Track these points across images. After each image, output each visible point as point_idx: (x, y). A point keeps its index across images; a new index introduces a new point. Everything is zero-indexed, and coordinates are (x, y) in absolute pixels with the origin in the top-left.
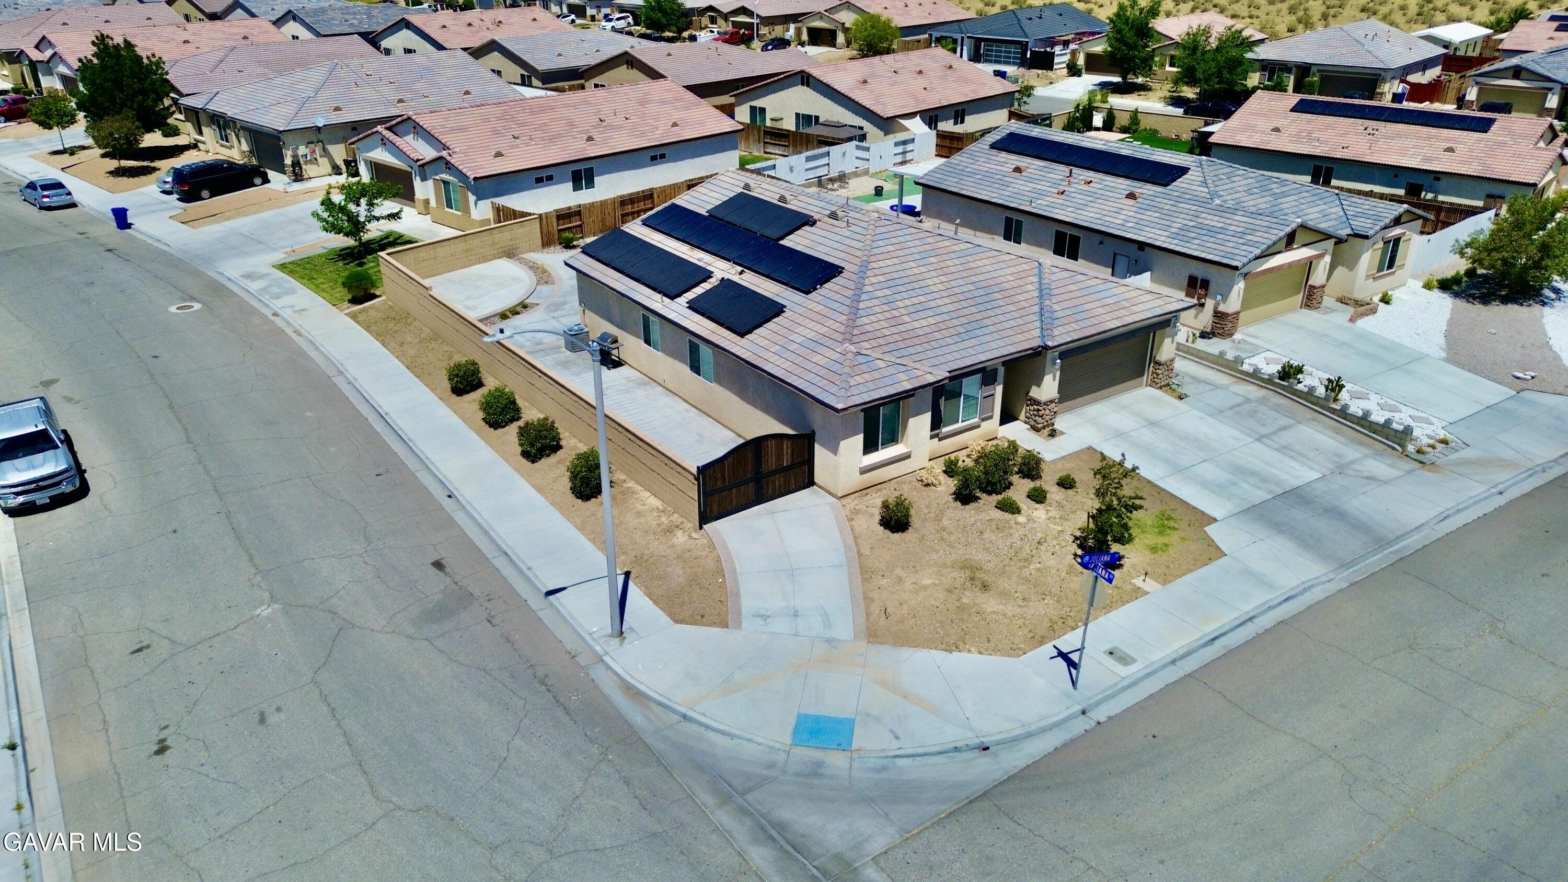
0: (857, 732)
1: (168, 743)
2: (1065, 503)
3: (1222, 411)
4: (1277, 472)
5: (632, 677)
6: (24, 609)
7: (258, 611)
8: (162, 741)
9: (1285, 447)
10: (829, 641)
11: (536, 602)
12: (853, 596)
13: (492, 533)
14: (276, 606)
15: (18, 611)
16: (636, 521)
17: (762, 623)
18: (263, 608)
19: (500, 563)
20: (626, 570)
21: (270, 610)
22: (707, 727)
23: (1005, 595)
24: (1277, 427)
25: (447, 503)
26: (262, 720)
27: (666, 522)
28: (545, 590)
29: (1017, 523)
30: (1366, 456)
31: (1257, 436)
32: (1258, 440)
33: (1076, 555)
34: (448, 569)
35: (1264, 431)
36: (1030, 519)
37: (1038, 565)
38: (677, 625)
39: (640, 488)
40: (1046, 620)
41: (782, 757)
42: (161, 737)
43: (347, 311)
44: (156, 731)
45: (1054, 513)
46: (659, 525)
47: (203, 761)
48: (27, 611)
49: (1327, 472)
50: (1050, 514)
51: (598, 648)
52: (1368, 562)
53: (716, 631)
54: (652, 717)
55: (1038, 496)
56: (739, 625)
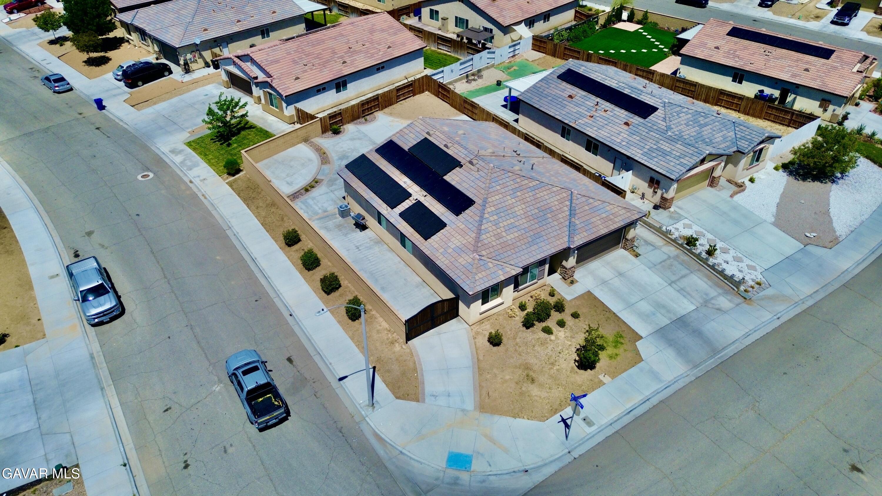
0: (474, 462)
1: (188, 462)
2: (574, 327)
3: (655, 265)
4: (675, 306)
5: (379, 430)
6: (111, 385)
7: (214, 388)
8: (186, 461)
9: (682, 289)
10: (463, 410)
11: (335, 383)
12: (474, 385)
13: (312, 341)
14: (222, 385)
15: (109, 386)
16: (378, 335)
17: (434, 399)
18: (216, 386)
19: (317, 359)
20: (373, 365)
21: (219, 388)
22: (411, 458)
23: (541, 386)
24: (680, 275)
25: (289, 319)
26: (225, 451)
27: (391, 337)
28: (338, 378)
29: (551, 340)
30: (720, 294)
31: (670, 282)
32: (670, 285)
33: (575, 360)
34: (294, 363)
35: (674, 278)
36: (557, 338)
37: (558, 367)
38: (397, 400)
39: (379, 316)
40: (559, 400)
41: (442, 474)
42: (185, 459)
43: (227, 181)
44: (182, 456)
45: (568, 334)
46: (388, 339)
47: (205, 473)
48: (113, 386)
49: (699, 305)
50: (566, 335)
51: (363, 413)
52: (707, 364)
53: (414, 403)
54: (388, 451)
55: (561, 324)
56: (424, 401)
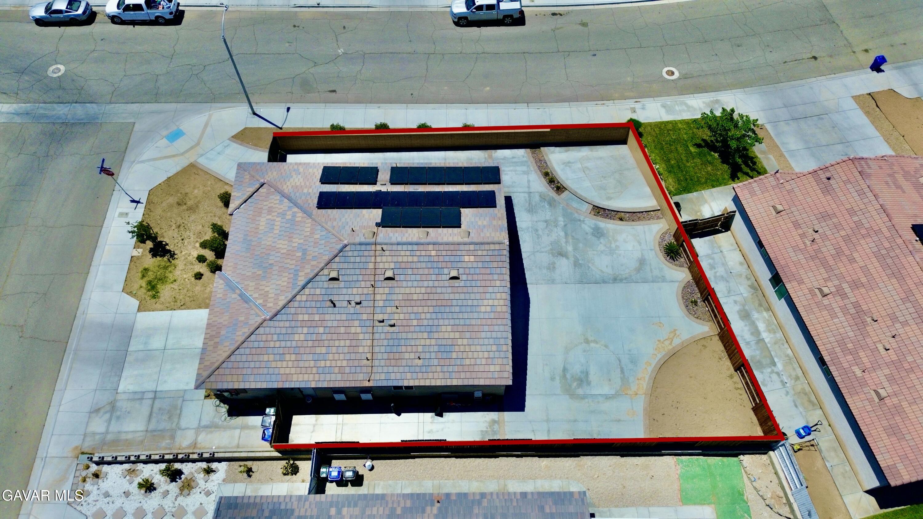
0: (167, 142)
1: (297, 28)
4: (136, 372)
12: (211, 170)
14: (342, 54)
18: (343, 51)
21: (340, 52)
29: (197, 241)
31: (158, 395)
34: (329, 92)
35: (157, 404)
36: (194, 247)
38: (244, 127)
40: (153, 210)
49: (119, 397)
50: (191, 257)
53: (233, 134)
56: (229, 140)
